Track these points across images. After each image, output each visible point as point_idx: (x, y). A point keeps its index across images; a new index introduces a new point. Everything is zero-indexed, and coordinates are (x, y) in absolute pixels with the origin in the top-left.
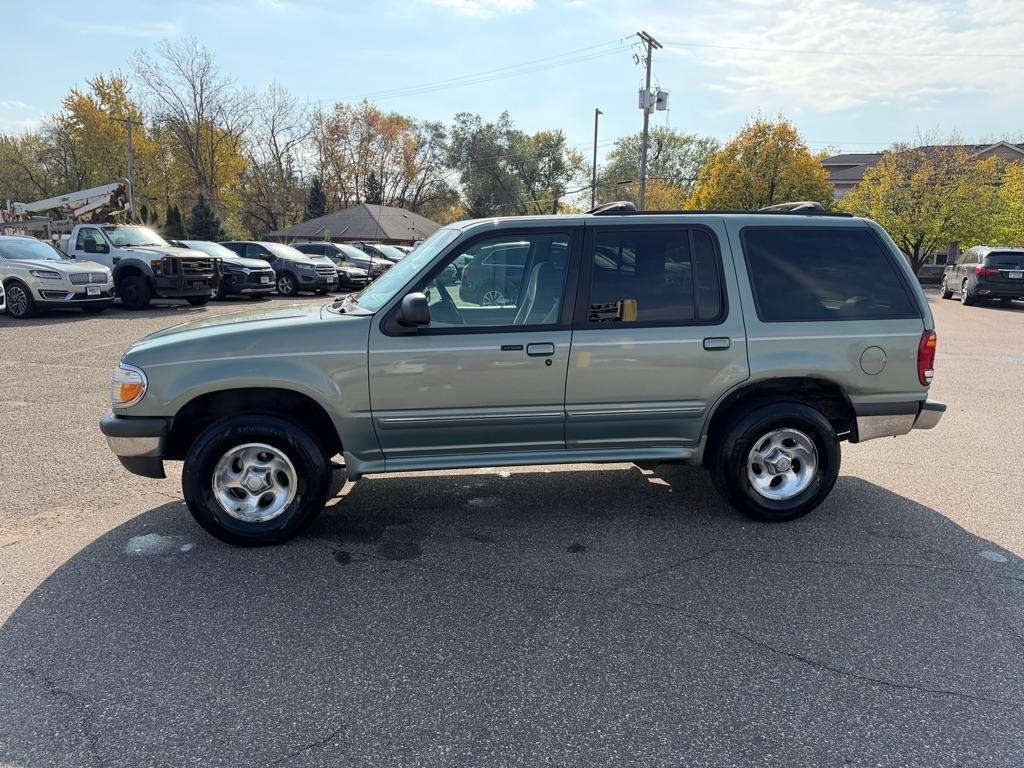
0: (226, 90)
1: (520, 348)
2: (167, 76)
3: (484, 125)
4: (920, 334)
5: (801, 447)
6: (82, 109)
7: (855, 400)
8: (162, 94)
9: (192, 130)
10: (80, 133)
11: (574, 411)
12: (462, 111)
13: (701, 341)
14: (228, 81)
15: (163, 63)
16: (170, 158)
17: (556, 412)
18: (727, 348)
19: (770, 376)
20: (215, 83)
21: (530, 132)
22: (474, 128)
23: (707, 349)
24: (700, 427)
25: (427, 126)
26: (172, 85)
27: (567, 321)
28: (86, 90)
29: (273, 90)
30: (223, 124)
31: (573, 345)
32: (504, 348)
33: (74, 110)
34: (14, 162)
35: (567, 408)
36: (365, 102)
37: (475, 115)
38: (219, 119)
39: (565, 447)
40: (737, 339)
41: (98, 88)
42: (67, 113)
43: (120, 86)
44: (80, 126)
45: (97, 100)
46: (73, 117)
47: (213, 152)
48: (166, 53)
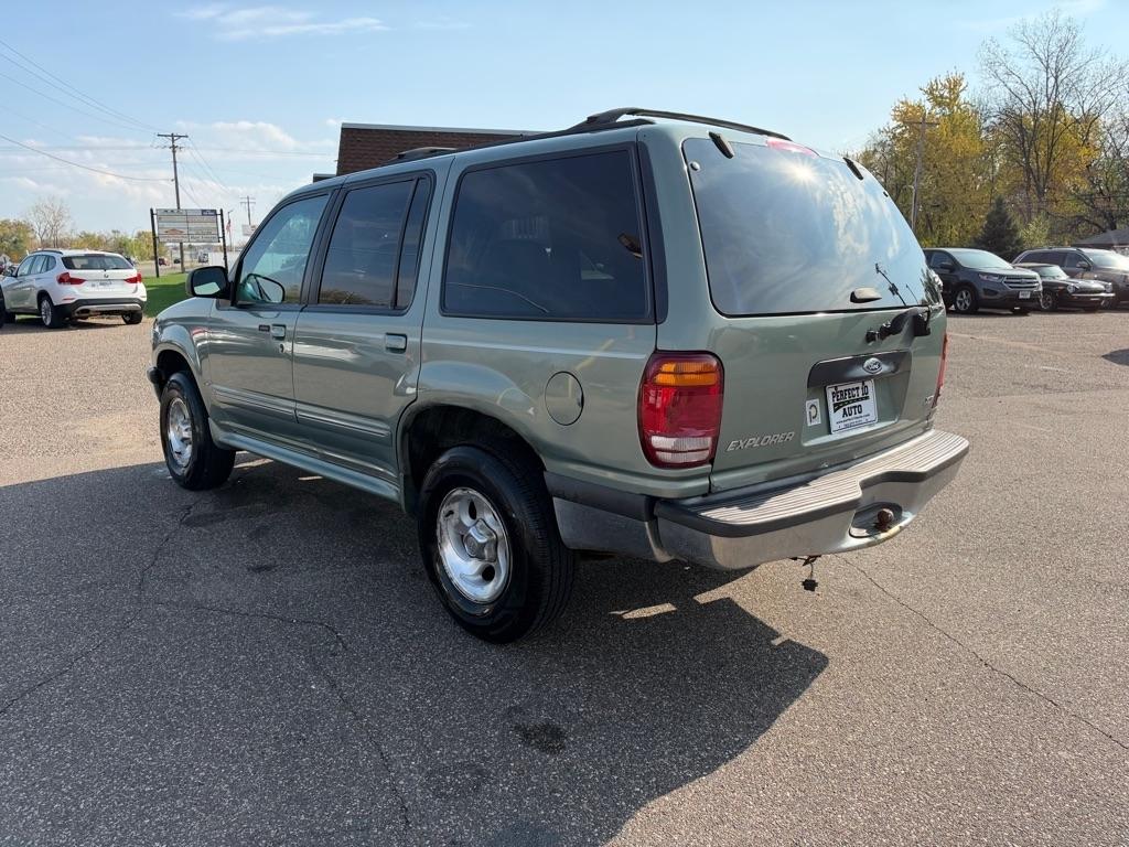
0: (1092, 68)
1: (268, 328)
2: (1017, 61)
4: (645, 357)
6: (911, 119)
8: (1009, 85)
9: (1029, 123)
10: (906, 142)
11: (301, 411)
14: (1095, 54)
15: (1013, 46)
17: (290, 409)
18: (403, 350)
20: (1078, 59)
26: (1021, 73)
27: (304, 300)
28: (918, 98)
30: (1073, 107)
31: (296, 330)
32: (261, 328)
33: (902, 120)
35: (298, 406)
38: (1071, 104)
41: (931, 93)
42: (894, 124)
43: (954, 86)
44: (906, 135)
45: (928, 106)
46: (899, 127)
47: (1053, 145)
48: (1019, 36)
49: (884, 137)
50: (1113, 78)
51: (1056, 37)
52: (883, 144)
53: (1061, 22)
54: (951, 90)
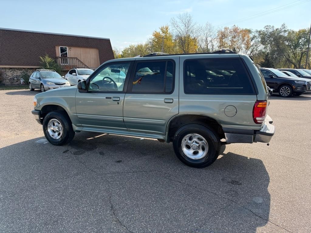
0: (195, 27)
1: (111, 98)
2: (179, 24)
3: (275, 29)
4: (254, 102)
5: (203, 141)
6: (157, 35)
7: (224, 126)
8: (178, 29)
9: (183, 39)
10: (156, 42)
11: (126, 119)
12: (266, 25)
13: (163, 100)
14: (195, 24)
15: (178, 20)
16: (178, 48)
17: (121, 119)
18: (172, 103)
19: (186, 114)
20: (192, 24)
21: (297, 30)
22: (271, 30)
23: (165, 102)
24: (165, 129)
25: (257, 31)
26: (180, 27)
27: (125, 91)
28: (159, 31)
29: (207, 25)
30: (192, 36)
31: (125, 98)
32: (106, 98)
33: (155, 36)
34: (140, 51)
35: (124, 118)
36: (234, 26)
37: (272, 26)
38: (191, 35)
39: (127, 130)
40: (176, 100)
41: (162, 29)
42: (153, 37)
43: (167, 28)
44: (156, 40)
45: (161, 33)
46: (155, 38)
47: (189, 45)
48: (179, 18)
49: (151, 41)
50: (200, 29)
51: (187, 19)
52: (151, 42)
53: (188, 15)
54: (166, 29)
